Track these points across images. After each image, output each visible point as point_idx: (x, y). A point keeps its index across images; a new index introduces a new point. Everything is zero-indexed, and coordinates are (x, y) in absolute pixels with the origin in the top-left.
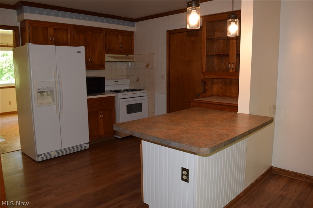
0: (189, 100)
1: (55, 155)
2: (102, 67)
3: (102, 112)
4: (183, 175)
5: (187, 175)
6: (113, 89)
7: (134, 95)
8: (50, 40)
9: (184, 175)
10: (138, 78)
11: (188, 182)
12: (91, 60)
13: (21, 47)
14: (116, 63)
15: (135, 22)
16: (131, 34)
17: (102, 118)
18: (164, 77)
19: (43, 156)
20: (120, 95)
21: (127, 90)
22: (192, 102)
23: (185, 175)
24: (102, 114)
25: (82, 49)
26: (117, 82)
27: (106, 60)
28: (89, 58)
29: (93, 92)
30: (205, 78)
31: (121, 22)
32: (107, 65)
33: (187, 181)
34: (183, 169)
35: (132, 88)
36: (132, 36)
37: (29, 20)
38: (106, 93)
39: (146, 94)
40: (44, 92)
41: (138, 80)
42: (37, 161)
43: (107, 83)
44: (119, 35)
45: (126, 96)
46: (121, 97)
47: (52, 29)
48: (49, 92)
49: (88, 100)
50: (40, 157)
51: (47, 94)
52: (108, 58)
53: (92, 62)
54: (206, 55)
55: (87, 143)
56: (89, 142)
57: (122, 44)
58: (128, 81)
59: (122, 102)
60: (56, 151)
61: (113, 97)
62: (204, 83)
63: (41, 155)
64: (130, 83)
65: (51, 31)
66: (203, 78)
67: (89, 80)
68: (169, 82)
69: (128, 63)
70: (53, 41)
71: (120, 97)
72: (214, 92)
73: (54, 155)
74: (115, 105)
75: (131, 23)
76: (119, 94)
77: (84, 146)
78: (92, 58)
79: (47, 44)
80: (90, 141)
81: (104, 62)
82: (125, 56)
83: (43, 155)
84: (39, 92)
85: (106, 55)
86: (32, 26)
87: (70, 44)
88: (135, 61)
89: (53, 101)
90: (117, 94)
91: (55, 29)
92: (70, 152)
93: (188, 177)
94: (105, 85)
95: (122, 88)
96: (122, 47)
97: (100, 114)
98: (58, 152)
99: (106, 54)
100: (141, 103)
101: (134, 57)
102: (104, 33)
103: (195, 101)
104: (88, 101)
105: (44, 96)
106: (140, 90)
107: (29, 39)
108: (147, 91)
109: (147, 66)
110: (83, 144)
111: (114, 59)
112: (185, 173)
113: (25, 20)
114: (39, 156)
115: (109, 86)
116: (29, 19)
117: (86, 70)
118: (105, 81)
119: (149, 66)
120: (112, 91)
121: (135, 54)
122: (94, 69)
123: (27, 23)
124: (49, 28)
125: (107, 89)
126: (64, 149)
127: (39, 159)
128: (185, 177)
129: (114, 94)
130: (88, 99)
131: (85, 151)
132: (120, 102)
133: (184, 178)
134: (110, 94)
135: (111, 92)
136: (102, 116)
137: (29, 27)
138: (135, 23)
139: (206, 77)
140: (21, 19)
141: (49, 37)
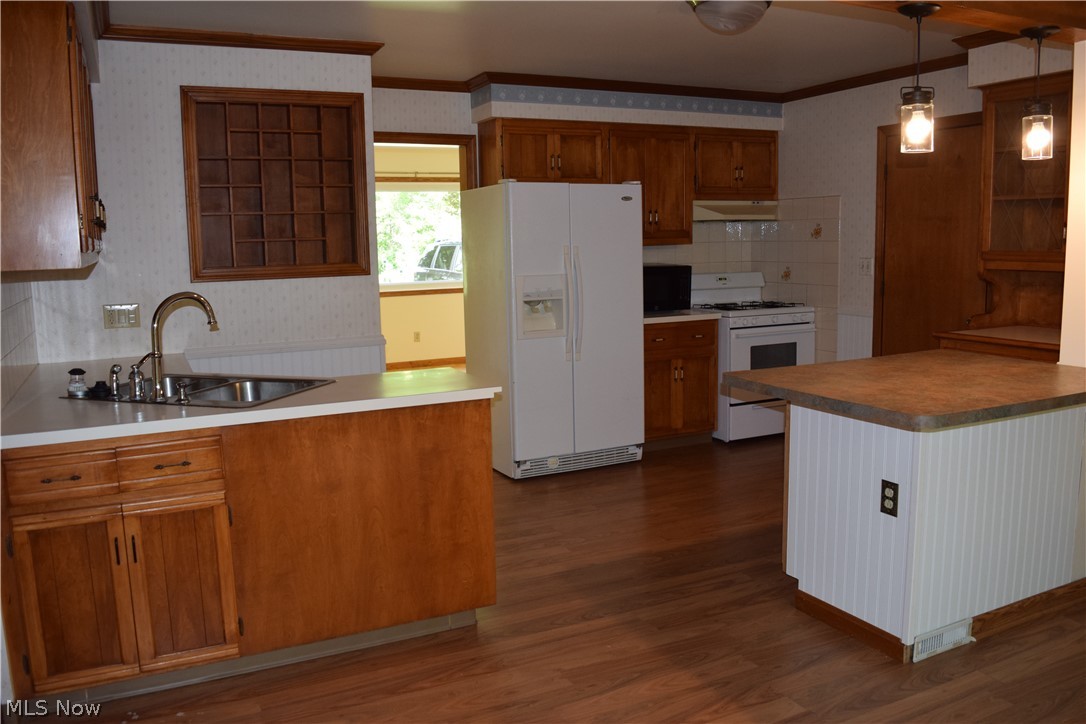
0: (934, 334)
1: (556, 466)
2: (684, 236)
3: (680, 363)
4: (884, 497)
5: (895, 499)
6: (712, 301)
7: (775, 320)
8: (552, 168)
9: (888, 498)
10: (788, 268)
11: (895, 515)
12: (654, 218)
13: (479, 189)
14: (721, 224)
15: (782, 102)
16: (769, 139)
17: (682, 379)
18: (868, 267)
19: (527, 466)
20: (733, 318)
21: (754, 305)
22: (944, 338)
23: (890, 498)
24: (682, 368)
25: (634, 189)
26: (724, 282)
27: (695, 219)
28: (650, 212)
29: (656, 308)
30: (989, 270)
31: (741, 104)
32: (697, 231)
33: (893, 512)
34: (886, 484)
35: (768, 299)
36: (772, 144)
37: (503, 119)
38: (691, 311)
39: (810, 317)
40: (539, 302)
41: (787, 275)
42: (513, 479)
43: (696, 281)
44: (735, 144)
45: (750, 322)
46: (735, 323)
47: (557, 137)
48: (549, 304)
49: (647, 327)
50: (523, 467)
51: (546, 308)
52: (700, 210)
53: (656, 223)
54: (995, 201)
55: (638, 446)
56: (643, 442)
57: (742, 168)
58: (758, 279)
59: (738, 337)
60: (561, 457)
61: (713, 323)
62: (989, 283)
63: (525, 462)
64: (763, 284)
65: (554, 143)
66: (982, 270)
67: (651, 273)
68: (883, 283)
69: (759, 223)
70: (559, 168)
71: (732, 322)
72: (1020, 314)
73: (553, 466)
74: (717, 347)
75: (769, 107)
76: (731, 313)
77: (630, 452)
78: (656, 212)
79: (545, 179)
80: (646, 439)
81: (690, 222)
82: (749, 203)
83: (528, 463)
84: (526, 302)
85: (695, 203)
86: (511, 134)
87: (599, 175)
88: (780, 218)
89: (560, 326)
90: (725, 313)
91: (564, 139)
92: (594, 464)
93: (895, 505)
94: (692, 287)
95: (738, 298)
96: (742, 179)
97: (676, 369)
98: (564, 459)
99: (697, 199)
100: (795, 343)
101: (776, 206)
102: (692, 139)
103: (951, 336)
104: (645, 330)
105: (537, 311)
106: (793, 305)
107: (502, 166)
108: (813, 309)
109: (817, 233)
110: (627, 447)
111: (716, 214)
112: (889, 493)
113: (494, 120)
114: (519, 463)
115: (702, 292)
116: (504, 116)
117: (644, 245)
118: (693, 276)
119: (822, 233)
120: (712, 307)
121: (780, 197)
122: (662, 244)
123: (498, 125)
124: (549, 136)
125: (696, 299)
126: (580, 454)
127: (518, 474)
128: (889, 504)
129: (717, 315)
130: (645, 326)
131: (632, 464)
132: (733, 336)
133: (886, 505)
134: (703, 313)
135: (706, 307)
136: (679, 374)
137: (502, 137)
138: (783, 105)
139: (992, 266)
140: (484, 117)
141: (548, 161)
